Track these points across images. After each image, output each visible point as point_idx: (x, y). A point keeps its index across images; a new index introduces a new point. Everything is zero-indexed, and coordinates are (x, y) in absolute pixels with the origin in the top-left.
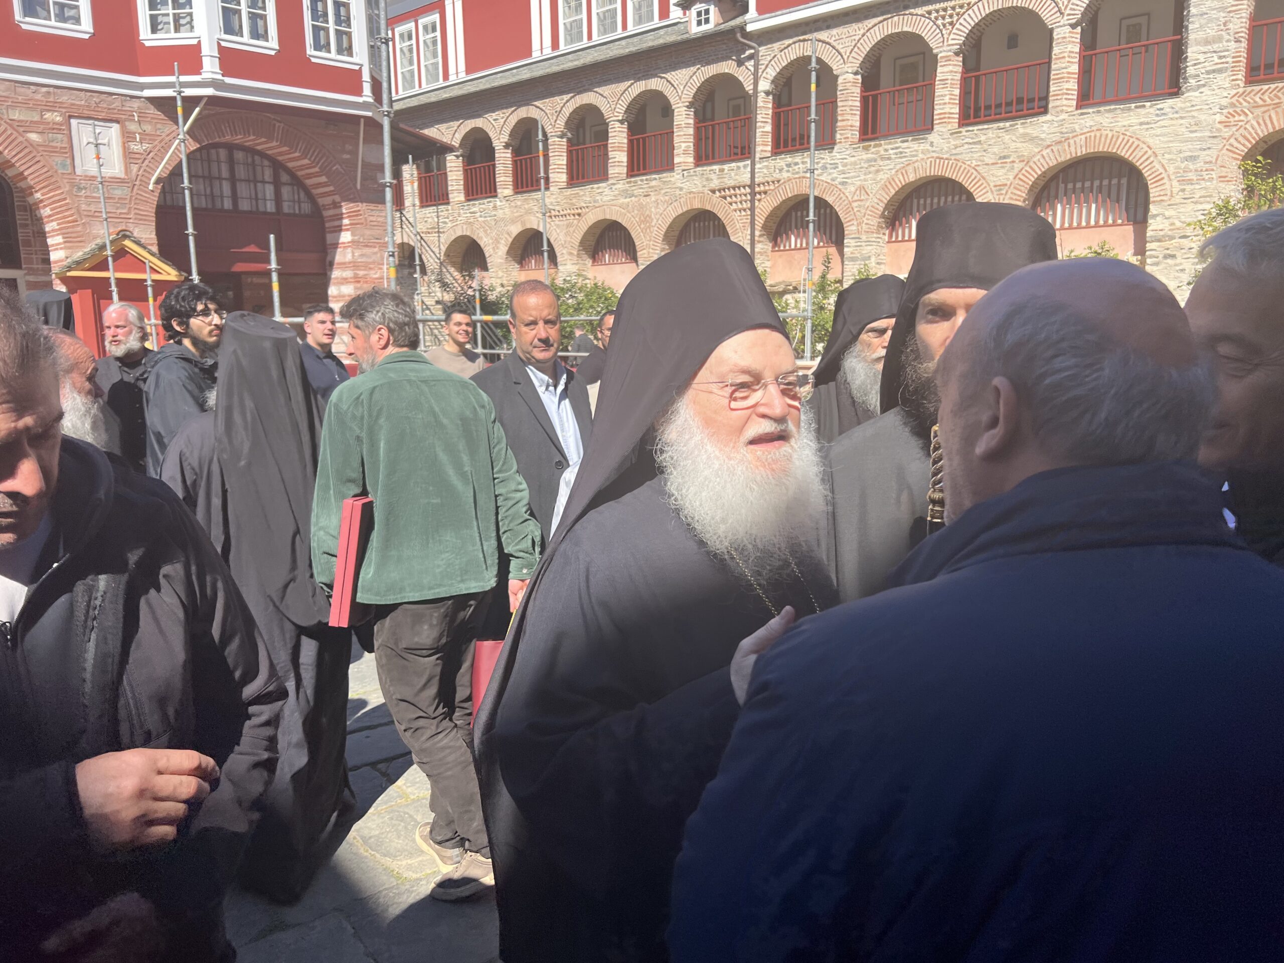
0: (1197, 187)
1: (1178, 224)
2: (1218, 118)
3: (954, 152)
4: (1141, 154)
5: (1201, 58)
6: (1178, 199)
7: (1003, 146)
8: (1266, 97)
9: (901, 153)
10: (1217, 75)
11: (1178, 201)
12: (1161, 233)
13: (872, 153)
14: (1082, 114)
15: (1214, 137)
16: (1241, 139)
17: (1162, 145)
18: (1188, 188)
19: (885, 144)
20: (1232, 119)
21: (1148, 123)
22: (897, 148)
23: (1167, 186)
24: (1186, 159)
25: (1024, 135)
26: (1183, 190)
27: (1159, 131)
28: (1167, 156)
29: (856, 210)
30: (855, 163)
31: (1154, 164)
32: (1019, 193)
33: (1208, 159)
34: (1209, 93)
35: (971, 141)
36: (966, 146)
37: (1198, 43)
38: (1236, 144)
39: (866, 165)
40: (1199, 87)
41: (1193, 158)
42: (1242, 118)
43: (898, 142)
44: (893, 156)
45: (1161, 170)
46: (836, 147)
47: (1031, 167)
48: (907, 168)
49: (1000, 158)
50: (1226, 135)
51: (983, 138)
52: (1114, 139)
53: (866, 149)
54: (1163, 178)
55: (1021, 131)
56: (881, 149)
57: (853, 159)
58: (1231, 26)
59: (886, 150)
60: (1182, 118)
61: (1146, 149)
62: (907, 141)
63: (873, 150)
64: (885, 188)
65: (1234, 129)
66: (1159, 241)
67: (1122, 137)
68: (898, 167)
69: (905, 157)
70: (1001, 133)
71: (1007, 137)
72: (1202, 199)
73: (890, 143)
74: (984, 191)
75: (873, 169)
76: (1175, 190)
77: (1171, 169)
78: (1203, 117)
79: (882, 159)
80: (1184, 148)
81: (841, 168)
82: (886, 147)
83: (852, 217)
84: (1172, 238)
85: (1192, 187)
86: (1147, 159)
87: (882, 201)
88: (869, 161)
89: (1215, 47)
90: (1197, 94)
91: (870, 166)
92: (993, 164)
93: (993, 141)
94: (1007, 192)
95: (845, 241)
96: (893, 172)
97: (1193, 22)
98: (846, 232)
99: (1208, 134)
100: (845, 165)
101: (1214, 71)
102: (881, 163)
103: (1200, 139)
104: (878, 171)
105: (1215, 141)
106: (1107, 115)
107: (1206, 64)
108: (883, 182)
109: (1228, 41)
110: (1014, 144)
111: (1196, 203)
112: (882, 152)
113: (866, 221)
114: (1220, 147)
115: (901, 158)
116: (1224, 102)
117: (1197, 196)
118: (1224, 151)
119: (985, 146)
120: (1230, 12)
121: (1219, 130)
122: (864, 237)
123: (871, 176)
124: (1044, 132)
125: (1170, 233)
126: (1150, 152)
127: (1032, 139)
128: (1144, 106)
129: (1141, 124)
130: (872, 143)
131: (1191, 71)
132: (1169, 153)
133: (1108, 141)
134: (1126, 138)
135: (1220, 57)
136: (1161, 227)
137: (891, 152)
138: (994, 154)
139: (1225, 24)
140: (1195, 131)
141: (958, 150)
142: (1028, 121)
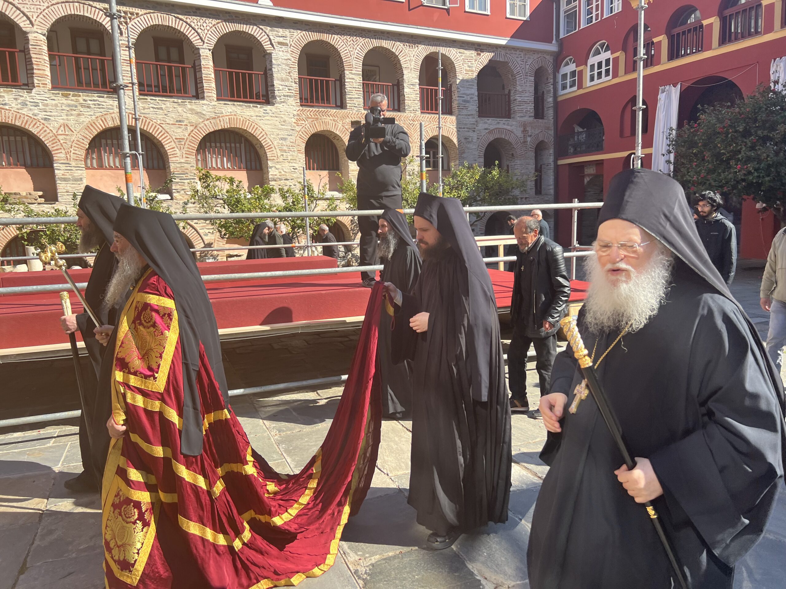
0: (289, 154)
1: (283, 173)
2: (294, 120)
3: (143, 111)
4: (259, 133)
5: (281, 87)
6: (281, 159)
7: (178, 114)
8: (312, 114)
9: (99, 105)
10: (289, 98)
11: (281, 160)
12: (276, 177)
13: (72, 100)
14: (225, 104)
15: (293, 130)
16: (304, 133)
17: (269, 130)
18: (285, 154)
19: (83, 96)
20: (299, 122)
21: (260, 116)
22: (94, 100)
23: (274, 152)
24: (282, 139)
25: (191, 110)
26: (283, 155)
27: (267, 122)
28: (272, 136)
29: (62, 142)
30: (56, 105)
31: (267, 139)
32: (193, 145)
33: (292, 141)
34: (287, 106)
35: (155, 107)
36: (152, 109)
37: (278, 80)
38: (303, 135)
39: (68, 109)
40: (282, 102)
41: (285, 139)
42: (303, 122)
43: (95, 96)
44: (91, 106)
45: (271, 143)
46: (34, 91)
47: (198, 130)
48: (106, 117)
49: (177, 121)
50: (298, 130)
51: (163, 106)
52: (244, 122)
53: (66, 96)
54: (272, 148)
55: (189, 106)
56: (79, 98)
57: (53, 102)
58: (292, 74)
59: (85, 100)
60: (276, 117)
61: (261, 130)
62: (103, 97)
63: (73, 98)
64: (87, 128)
65: (301, 127)
66: (275, 181)
67: (248, 121)
68: (98, 114)
69: (103, 108)
70: (175, 105)
71: (181, 109)
72: (292, 161)
73: (88, 96)
74: (169, 141)
75: (74, 112)
76: (279, 155)
77: (275, 143)
78: (287, 119)
79: (82, 106)
80: (280, 133)
81: (41, 106)
82: (85, 98)
83: (59, 147)
84: (281, 180)
85: (286, 154)
86: (263, 136)
87: (86, 138)
88: (69, 106)
89: (287, 84)
90: (281, 105)
91: (71, 110)
92: (172, 124)
93: (171, 109)
94: (185, 143)
95: (55, 165)
96: (94, 117)
97: (274, 68)
98: (55, 158)
99: (290, 128)
100: (47, 105)
101: (287, 96)
102: (82, 109)
103: (286, 130)
104: (79, 115)
105: (294, 132)
106: (238, 107)
107: (283, 91)
108: (85, 124)
109: (292, 82)
110: (185, 114)
111: (289, 162)
112: (82, 101)
113: (73, 151)
114: (296, 135)
115: (99, 108)
116: (295, 113)
117: (289, 159)
118: (298, 138)
119: (166, 113)
120: (291, 67)
121: (294, 126)
122: (73, 163)
123: (72, 117)
124: (204, 110)
125: (279, 177)
126: (263, 133)
127: (197, 113)
128: (257, 107)
129: (257, 116)
130: (71, 93)
131: (277, 93)
132: (273, 135)
133: (241, 123)
134: (250, 123)
135: (289, 89)
136: (275, 173)
137: (90, 102)
138: (172, 118)
139: (289, 73)
140: (284, 125)
141: (146, 111)
142: (193, 101)
